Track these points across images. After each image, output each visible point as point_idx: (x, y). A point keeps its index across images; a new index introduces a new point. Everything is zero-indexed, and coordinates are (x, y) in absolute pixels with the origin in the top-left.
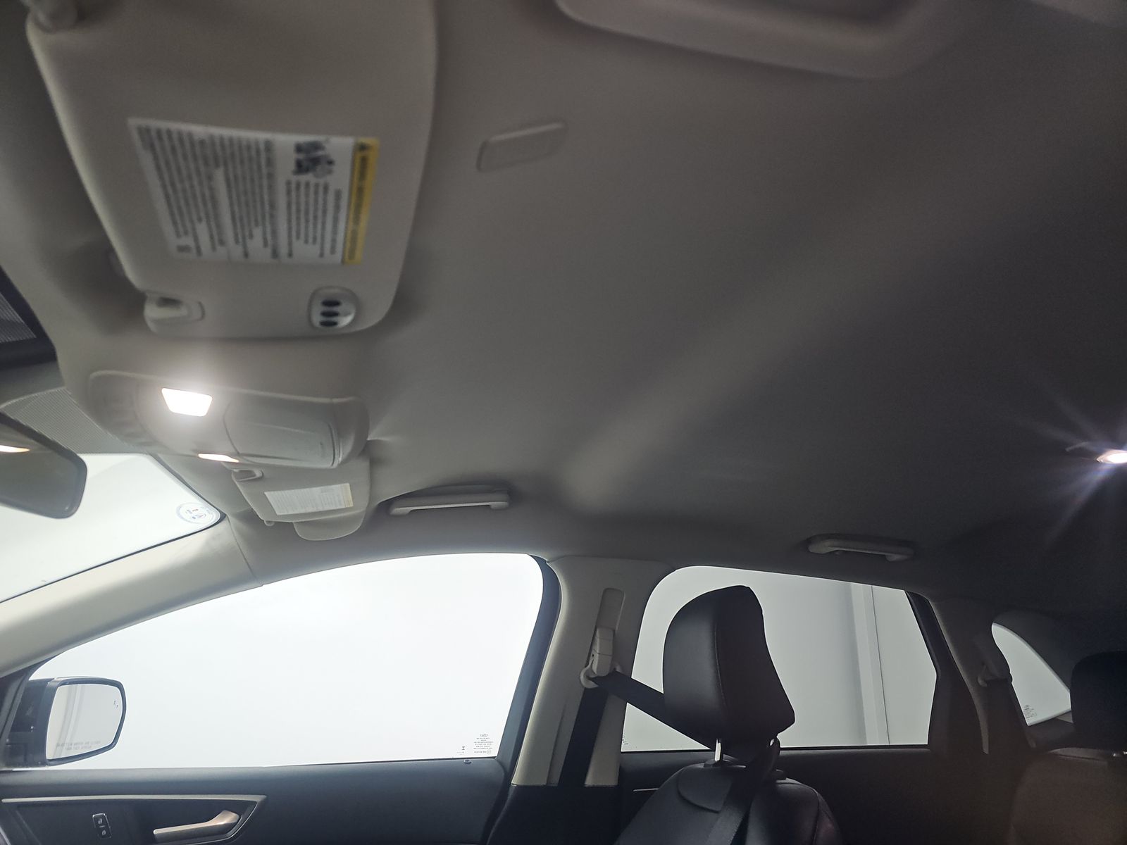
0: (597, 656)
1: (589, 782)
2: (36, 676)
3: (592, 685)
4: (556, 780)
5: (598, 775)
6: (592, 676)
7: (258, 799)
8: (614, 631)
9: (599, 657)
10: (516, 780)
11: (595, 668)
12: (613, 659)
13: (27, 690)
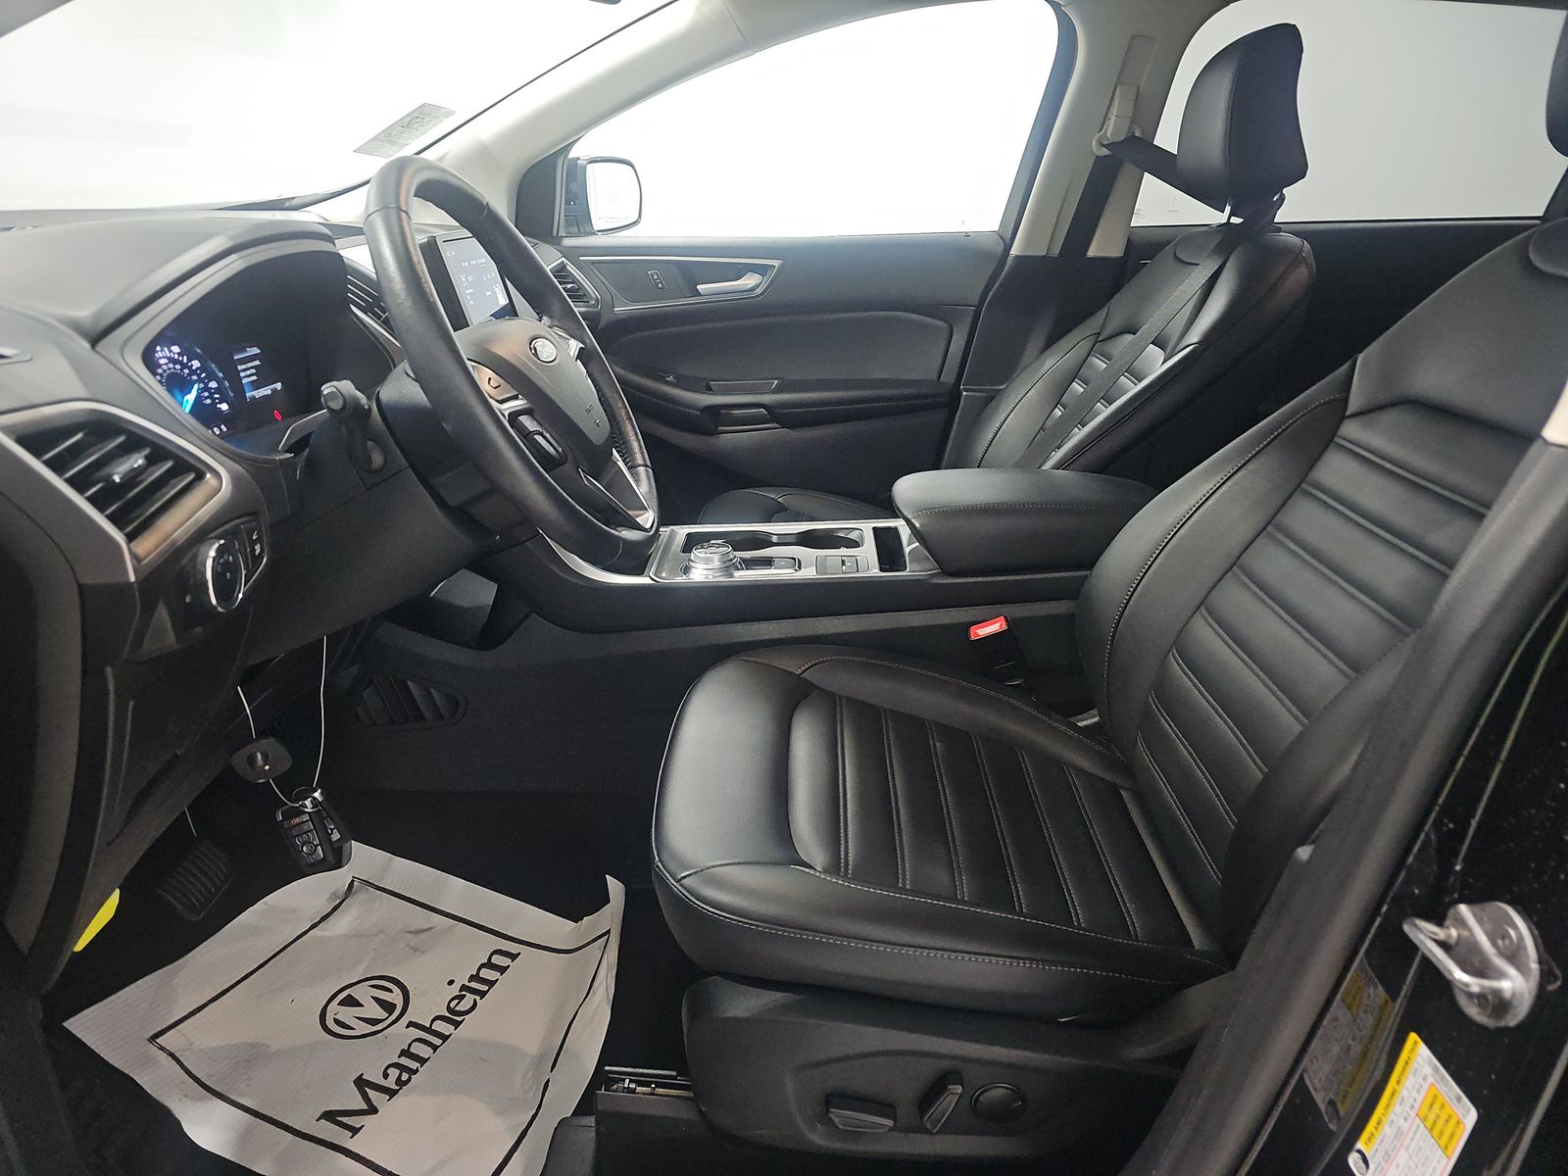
0: (1113, 119)
1: (1091, 253)
2: (573, 154)
3: (1105, 152)
4: (1056, 251)
5: (1104, 245)
6: (1105, 143)
7: (776, 263)
8: (1138, 87)
9: (1116, 121)
10: (1014, 251)
11: (1109, 134)
12: (1131, 123)
13: (568, 165)
